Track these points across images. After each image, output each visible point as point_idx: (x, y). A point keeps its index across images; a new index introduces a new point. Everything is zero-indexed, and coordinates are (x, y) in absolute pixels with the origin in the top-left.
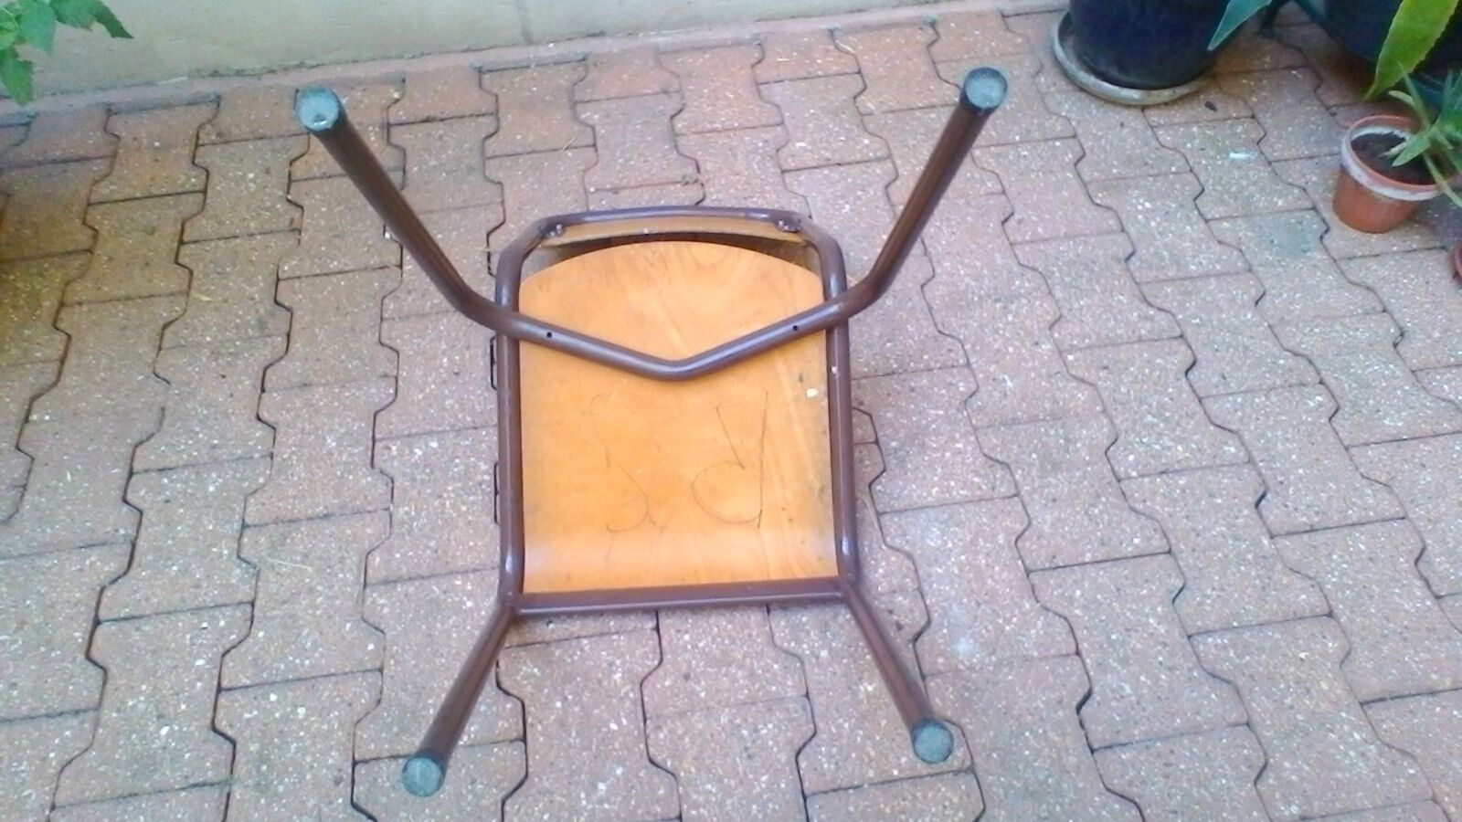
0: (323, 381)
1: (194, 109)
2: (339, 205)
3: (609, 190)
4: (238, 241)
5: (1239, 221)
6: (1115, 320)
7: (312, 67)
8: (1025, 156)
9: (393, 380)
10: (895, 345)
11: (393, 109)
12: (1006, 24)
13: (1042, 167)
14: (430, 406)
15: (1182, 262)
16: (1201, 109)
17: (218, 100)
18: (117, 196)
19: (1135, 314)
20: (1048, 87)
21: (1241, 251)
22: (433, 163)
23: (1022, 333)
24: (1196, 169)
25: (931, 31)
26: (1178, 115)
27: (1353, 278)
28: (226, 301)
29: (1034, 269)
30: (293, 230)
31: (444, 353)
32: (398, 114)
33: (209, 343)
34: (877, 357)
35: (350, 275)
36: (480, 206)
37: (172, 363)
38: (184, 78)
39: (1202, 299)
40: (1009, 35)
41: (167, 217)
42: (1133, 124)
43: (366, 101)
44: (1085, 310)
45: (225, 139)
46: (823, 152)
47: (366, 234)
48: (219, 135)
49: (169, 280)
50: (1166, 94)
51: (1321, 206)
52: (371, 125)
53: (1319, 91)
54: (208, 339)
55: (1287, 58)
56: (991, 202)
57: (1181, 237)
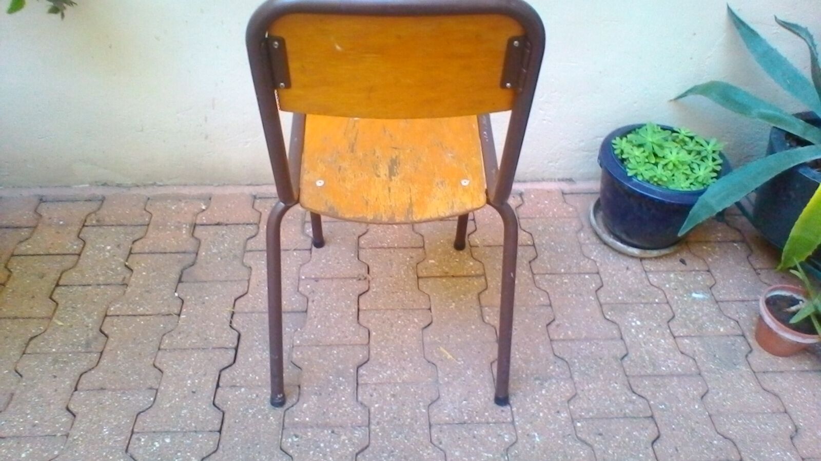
0: (113, 387)
1: (89, 204)
2: (154, 271)
3: (313, 279)
4: (90, 288)
5: (695, 340)
6: (610, 401)
7: (161, 186)
8: (566, 283)
9: (155, 391)
10: (469, 403)
11: (200, 215)
12: (564, 198)
13: (576, 291)
14: (172, 413)
15: (657, 364)
16: (677, 263)
17: (103, 199)
18: (30, 252)
19: (624, 398)
20: (585, 240)
21: (694, 359)
22: (215, 251)
23: (550, 404)
24: (671, 302)
25: (519, 199)
26: (662, 265)
27: (765, 386)
28: (71, 326)
29: (562, 359)
30: (123, 285)
31: (190, 377)
32: (202, 219)
33: (54, 352)
34: (456, 410)
35: (148, 318)
36: (236, 281)
37: (30, 365)
38: (87, 185)
39: (667, 391)
40: (565, 206)
41: (52, 268)
42: (634, 269)
43: (186, 209)
44: (592, 392)
45: (100, 224)
46: (444, 267)
47: (164, 292)
48: (98, 221)
49: (41, 309)
50: (655, 253)
51: (747, 334)
52: (184, 224)
53: (750, 259)
54: (54, 350)
55: (733, 235)
56: (542, 311)
57: (658, 346)
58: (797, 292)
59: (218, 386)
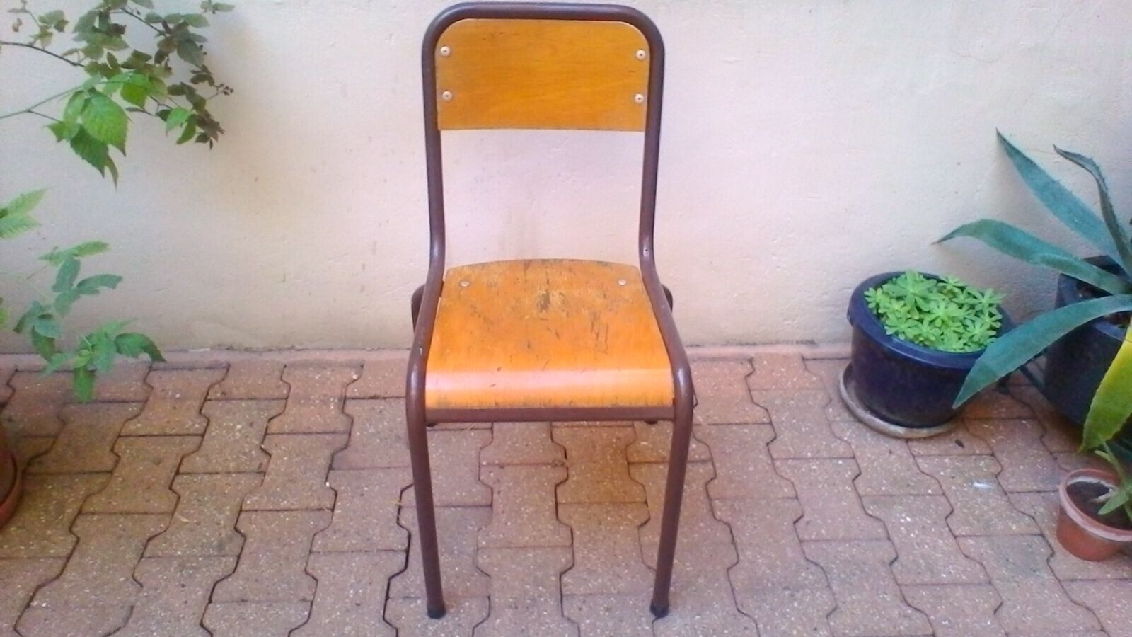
0: (257, 599)
1: (210, 372)
2: (297, 456)
3: (497, 465)
4: (219, 476)
5: (981, 540)
6: (880, 615)
7: (299, 350)
8: (815, 470)
9: (309, 603)
10: (702, 619)
11: (351, 386)
12: (805, 365)
13: (827, 479)
14: (333, 630)
15: (935, 571)
16: (953, 445)
17: (228, 367)
18: (141, 432)
19: (896, 612)
20: (835, 417)
21: (982, 564)
22: (372, 430)
23: (805, 619)
24: (949, 494)
25: (749, 366)
26: (934, 448)
27: (1074, 597)
28: (198, 524)
29: (816, 564)
30: (260, 472)
31: (352, 586)
32: (354, 391)
33: (179, 556)
34: (688, 627)
35: (294, 513)
36: (400, 467)
37: (150, 570)
38: (208, 349)
39: (950, 603)
40: (807, 374)
41: (170, 452)
42: (899, 452)
43: (333, 379)
44: (856, 604)
45: (226, 397)
46: (660, 451)
47: (312, 481)
48: (224, 393)
49: (160, 502)
50: (924, 432)
51: (1047, 533)
52: (332, 397)
53: (1044, 439)
54: (179, 553)
55: (1018, 410)
56: (787, 504)
57: (935, 548)
58: (1106, 478)
59: (387, 597)
